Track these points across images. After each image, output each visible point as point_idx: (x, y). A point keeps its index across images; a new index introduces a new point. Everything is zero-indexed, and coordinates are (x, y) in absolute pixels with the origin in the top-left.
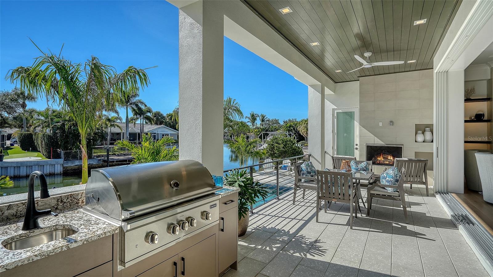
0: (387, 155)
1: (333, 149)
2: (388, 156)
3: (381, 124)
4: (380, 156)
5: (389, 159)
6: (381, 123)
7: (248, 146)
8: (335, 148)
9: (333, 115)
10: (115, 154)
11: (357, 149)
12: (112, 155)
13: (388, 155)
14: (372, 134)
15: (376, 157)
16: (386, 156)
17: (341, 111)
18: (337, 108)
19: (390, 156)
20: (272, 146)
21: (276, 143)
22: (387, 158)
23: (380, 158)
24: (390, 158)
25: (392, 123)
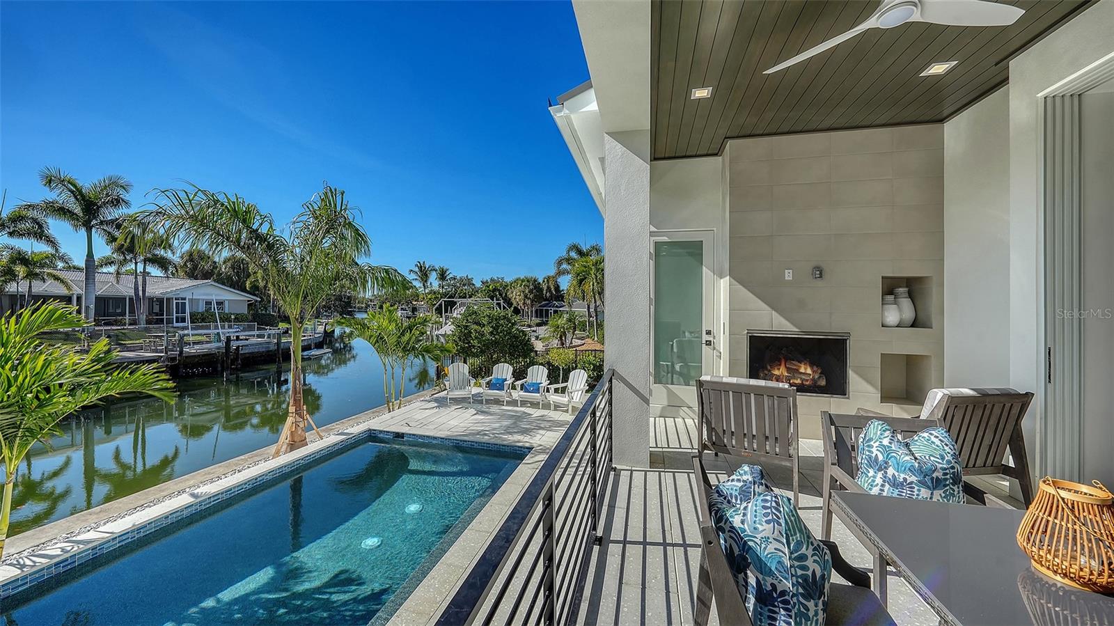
0: (797, 363)
2: (799, 364)
3: (788, 276)
4: (780, 365)
5: (801, 373)
6: (791, 271)
7: (403, 334)
11: (708, 343)
13: (800, 362)
14: (765, 303)
15: (769, 367)
16: (796, 366)
17: (665, 239)
18: (656, 230)
19: (805, 363)
20: (466, 329)
21: (475, 323)
22: (797, 371)
23: (779, 369)
24: (806, 369)
25: (819, 272)
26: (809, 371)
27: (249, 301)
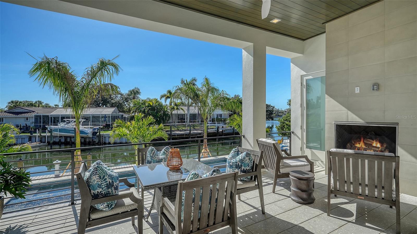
0: (371, 140)
1: (301, 129)
2: (373, 141)
3: (357, 90)
4: (360, 141)
5: (374, 147)
6: (359, 88)
8: (304, 128)
9: (301, 83)
10: (179, 130)
12: (177, 130)
14: (343, 106)
15: (353, 142)
16: (370, 142)
17: (311, 77)
18: (306, 74)
19: (376, 141)
22: (371, 145)
23: (359, 144)
24: (376, 144)
25: (376, 87)
26: (379, 145)
27: (229, 114)
